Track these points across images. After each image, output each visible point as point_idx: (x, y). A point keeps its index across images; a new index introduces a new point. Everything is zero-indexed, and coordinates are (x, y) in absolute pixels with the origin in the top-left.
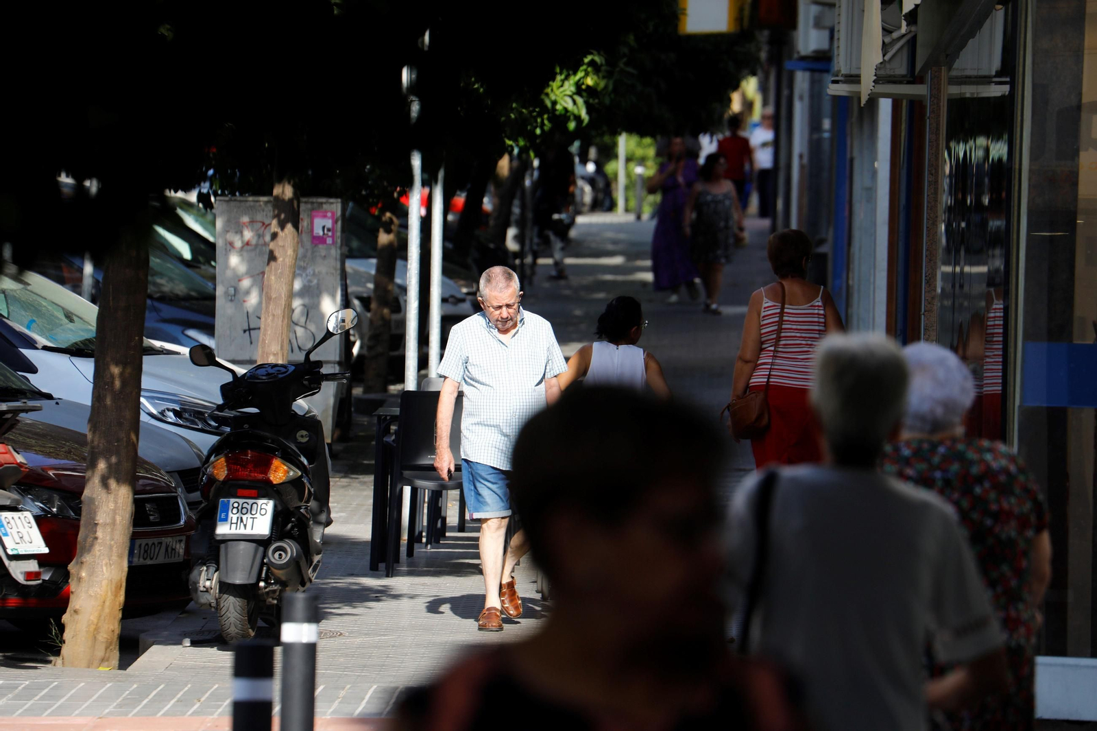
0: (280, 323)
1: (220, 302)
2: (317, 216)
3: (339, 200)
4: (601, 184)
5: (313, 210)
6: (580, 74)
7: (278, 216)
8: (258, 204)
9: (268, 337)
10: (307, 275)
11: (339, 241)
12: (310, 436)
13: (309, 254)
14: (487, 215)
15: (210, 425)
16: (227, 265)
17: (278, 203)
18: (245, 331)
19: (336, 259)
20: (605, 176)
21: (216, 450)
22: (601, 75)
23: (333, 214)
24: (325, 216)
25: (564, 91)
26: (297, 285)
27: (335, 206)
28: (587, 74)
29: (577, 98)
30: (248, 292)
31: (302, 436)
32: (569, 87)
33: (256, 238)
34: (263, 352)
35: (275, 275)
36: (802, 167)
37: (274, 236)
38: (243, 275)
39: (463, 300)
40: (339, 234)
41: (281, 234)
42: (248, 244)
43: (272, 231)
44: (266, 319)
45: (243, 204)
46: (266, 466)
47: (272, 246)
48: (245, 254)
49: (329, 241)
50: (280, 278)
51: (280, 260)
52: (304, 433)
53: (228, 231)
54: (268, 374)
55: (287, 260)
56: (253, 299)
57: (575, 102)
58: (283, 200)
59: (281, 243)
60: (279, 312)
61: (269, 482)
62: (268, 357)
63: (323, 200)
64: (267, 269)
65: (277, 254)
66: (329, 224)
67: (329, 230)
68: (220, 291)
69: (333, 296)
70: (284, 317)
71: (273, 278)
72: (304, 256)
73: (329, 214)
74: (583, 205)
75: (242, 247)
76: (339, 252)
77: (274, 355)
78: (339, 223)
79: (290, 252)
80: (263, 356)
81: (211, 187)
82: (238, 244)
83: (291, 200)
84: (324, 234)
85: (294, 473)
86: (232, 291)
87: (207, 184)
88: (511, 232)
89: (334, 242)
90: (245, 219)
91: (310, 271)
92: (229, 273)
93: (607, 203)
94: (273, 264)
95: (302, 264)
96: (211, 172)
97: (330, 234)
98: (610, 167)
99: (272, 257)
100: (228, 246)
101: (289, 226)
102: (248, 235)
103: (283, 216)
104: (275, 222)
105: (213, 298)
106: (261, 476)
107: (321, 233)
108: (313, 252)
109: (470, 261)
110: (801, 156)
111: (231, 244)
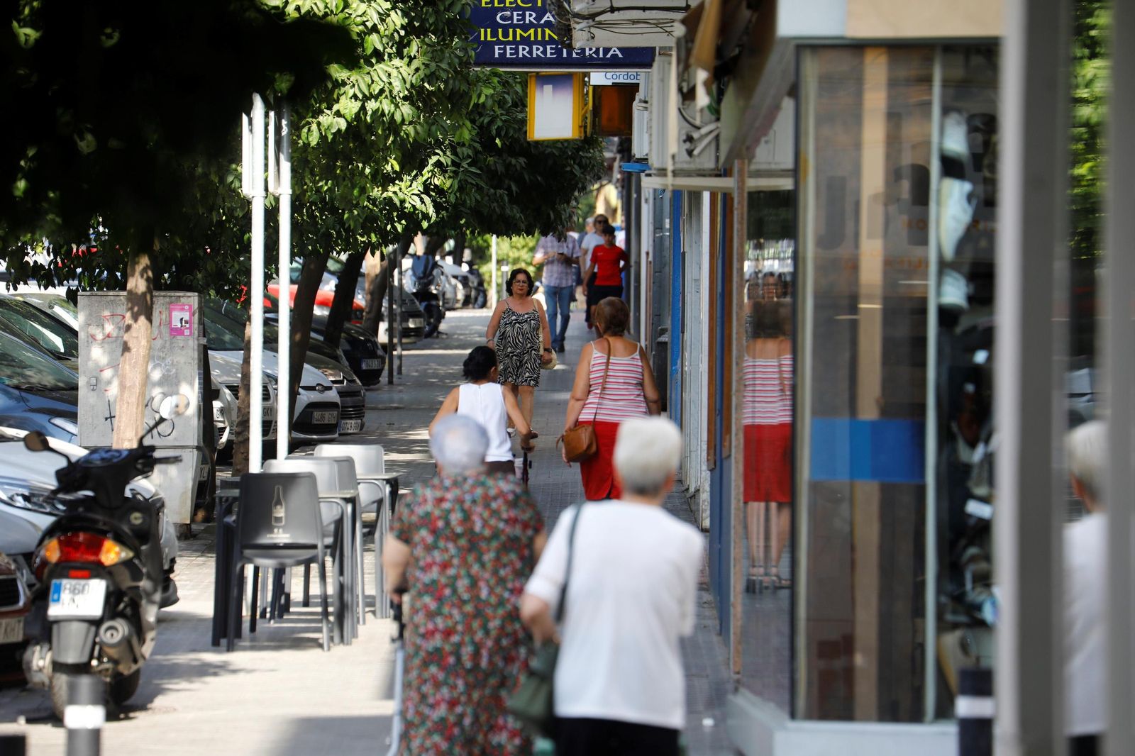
0: (135, 410)
1: (82, 393)
2: (174, 309)
3: (196, 294)
4: (474, 281)
5: (171, 303)
6: (426, 173)
7: (131, 309)
8: (118, 298)
9: (123, 424)
10: (166, 365)
11: (196, 332)
12: (144, 518)
13: (168, 345)
14: (361, 310)
15: (58, 509)
16: (88, 358)
17: (133, 298)
18: (106, 419)
19: (194, 350)
20: (479, 276)
21: (50, 532)
22: (447, 175)
23: (190, 307)
24: (183, 309)
25: (413, 190)
26: (156, 375)
27: (192, 299)
28: (434, 175)
29: (424, 197)
30: (109, 383)
31: (136, 518)
32: (418, 186)
33: (117, 330)
34: (118, 439)
35: (130, 365)
36: (648, 263)
37: (128, 328)
38: (104, 366)
39: (329, 388)
40: (196, 326)
41: (135, 326)
42: (108, 336)
43: (126, 323)
44: (121, 408)
45: (103, 298)
46: (97, 548)
47: (126, 337)
48: (106, 346)
49: (187, 332)
50: (134, 367)
51: (134, 350)
52: (137, 515)
53: (89, 325)
54: (103, 459)
55: (141, 350)
56: (113, 390)
57: (422, 201)
58: (136, 293)
59: (134, 335)
60: (133, 399)
61: (100, 564)
62: (123, 443)
63: (181, 294)
64: (122, 359)
65: (130, 344)
66: (186, 316)
67: (186, 322)
68: (82, 382)
69: (192, 384)
70: (138, 404)
71: (127, 367)
72: (164, 347)
73: (187, 307)
74: (458, 301)
75: (104, 339)
76: (196, 342)
77: (129, 440)
78: (197, 315)
79: (144, 342)
80: (117, 442)
81: (80, 283)
82: (100, 337)
83: (144, 294)
84: (182, 326)
85: (126, 554)
86: (93, 381)
87: (76, 282)
88: (383, 326)
89: (191, 334)
90: (107, 313)
91: (168, 360)
92: (90, 364)
93: (480, 299)
94: (127, 354)
95: (161, 354)
96: (79, 270)
97: (188, 326)
98: (484, 269)
99: (126, 348)
100: (90, 339)
101: (142, 319)
102: (109, 328)
103: (136, 309)
104: (128, 315)
105: (75, 388)
106: (92, 558)
107: (179, 325)
108: (171, 343)
109: (340, 352)
110: (648, 254)
111: (93, 337)
